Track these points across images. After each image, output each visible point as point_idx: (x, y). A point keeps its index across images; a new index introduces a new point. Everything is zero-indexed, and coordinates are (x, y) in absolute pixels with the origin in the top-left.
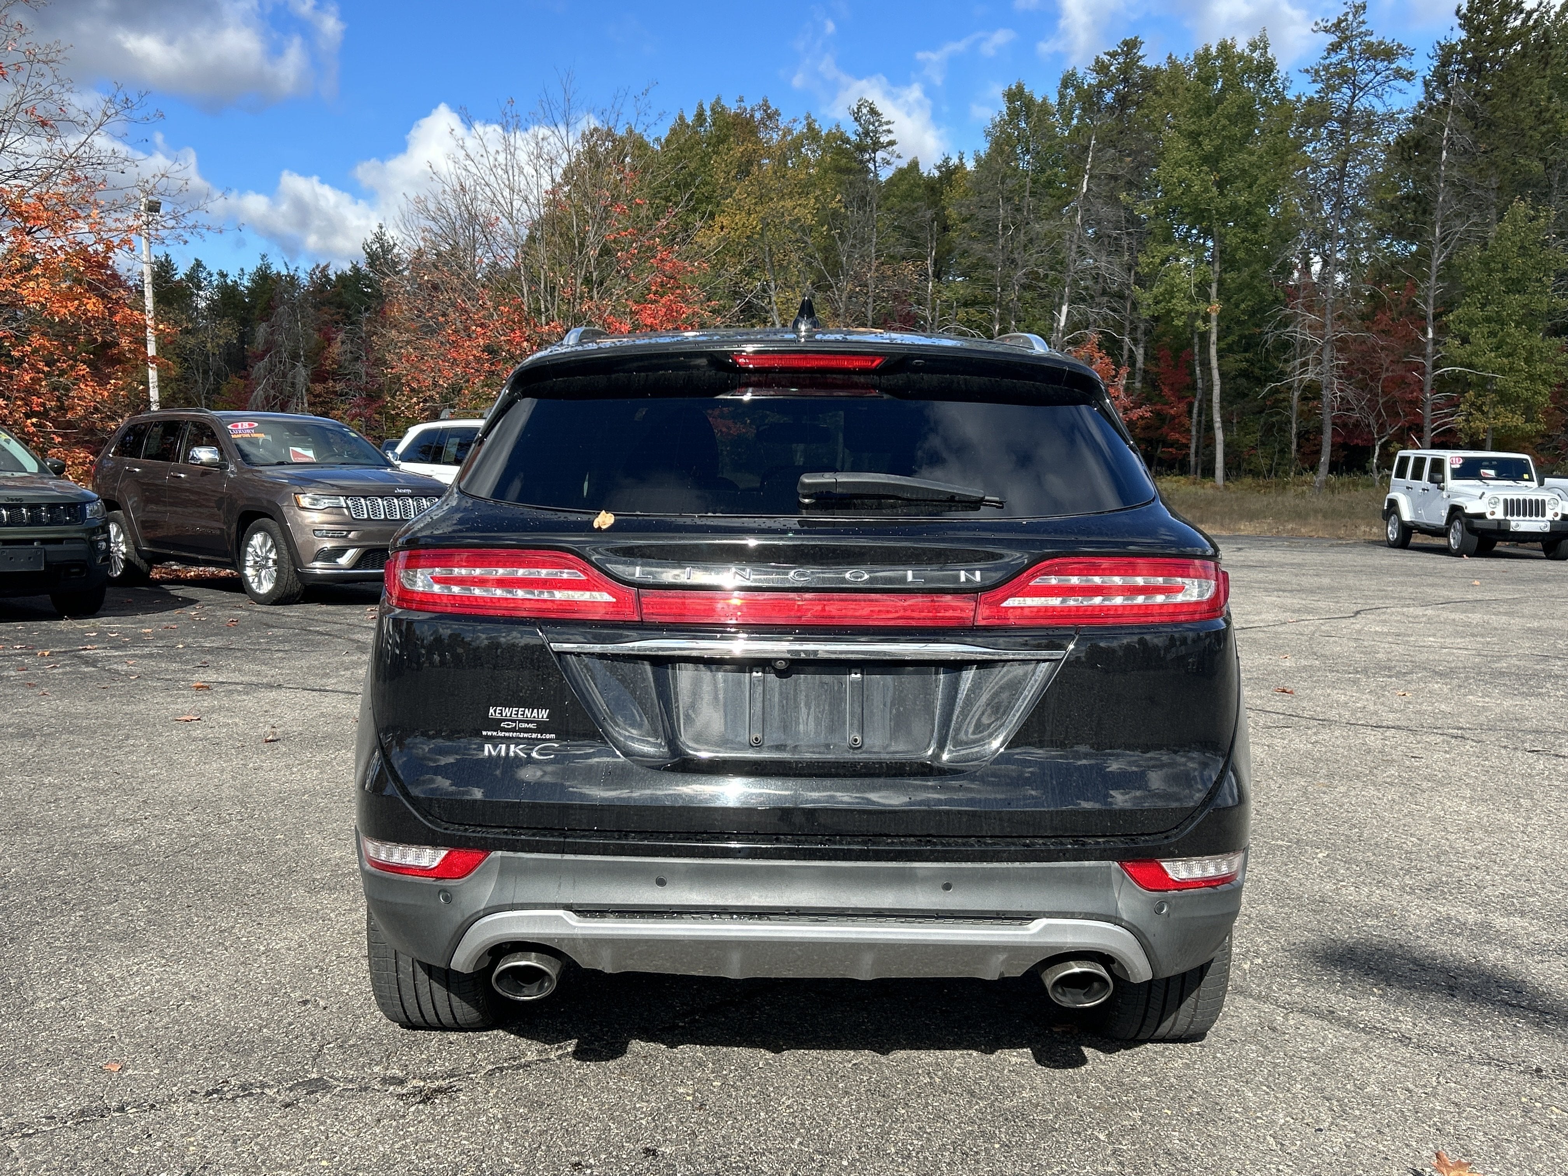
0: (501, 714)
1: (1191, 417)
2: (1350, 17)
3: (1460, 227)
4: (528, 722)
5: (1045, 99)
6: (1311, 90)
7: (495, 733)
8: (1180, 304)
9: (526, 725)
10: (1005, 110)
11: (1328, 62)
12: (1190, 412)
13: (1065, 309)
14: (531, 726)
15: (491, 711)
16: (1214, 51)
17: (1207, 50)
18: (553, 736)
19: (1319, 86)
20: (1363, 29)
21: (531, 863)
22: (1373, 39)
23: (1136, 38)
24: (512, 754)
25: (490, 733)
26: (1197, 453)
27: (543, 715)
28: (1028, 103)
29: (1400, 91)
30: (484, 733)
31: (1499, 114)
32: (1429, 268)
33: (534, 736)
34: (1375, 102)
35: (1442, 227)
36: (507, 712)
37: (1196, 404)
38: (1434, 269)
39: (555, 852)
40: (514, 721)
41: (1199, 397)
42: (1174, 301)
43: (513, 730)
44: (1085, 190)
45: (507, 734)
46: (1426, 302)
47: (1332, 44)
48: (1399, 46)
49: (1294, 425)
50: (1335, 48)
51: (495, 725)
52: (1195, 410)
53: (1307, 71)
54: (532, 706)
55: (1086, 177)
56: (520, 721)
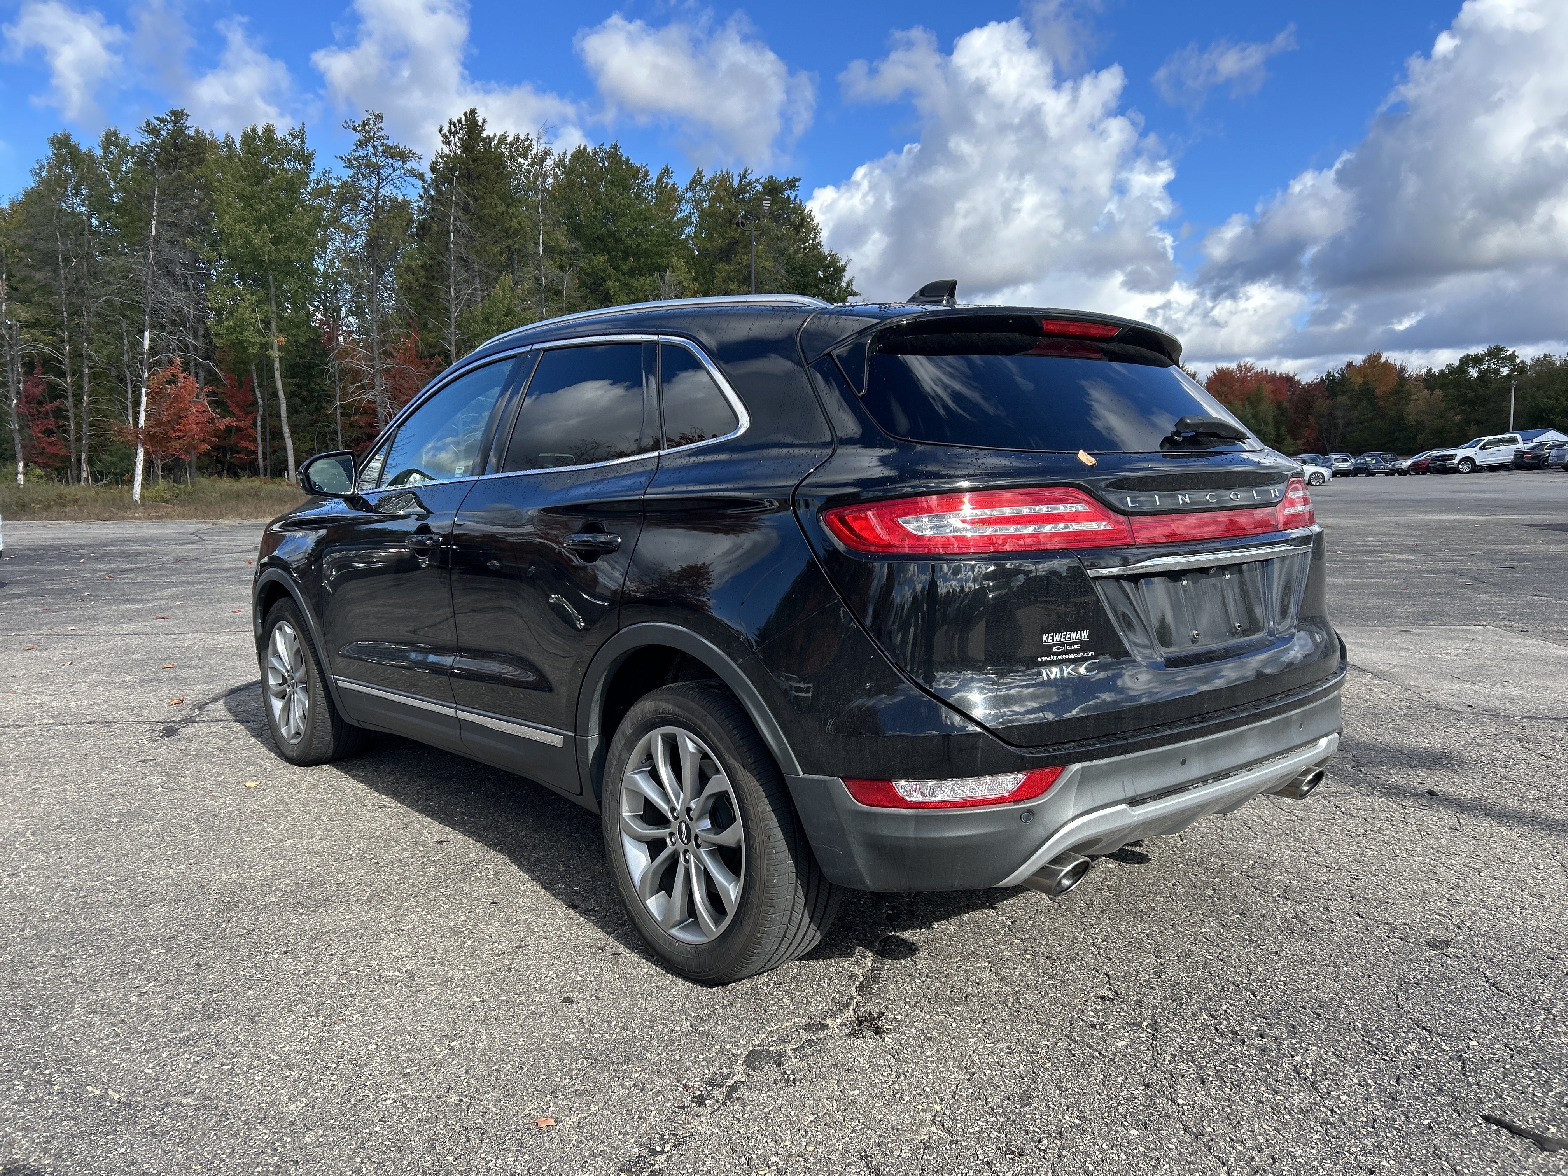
0: (1052, 640)
1: (256, 430)
2: (371, 122)
3: (466, 291)
4: (1073, 644)
5: (91, 150)
6: (346, 174)
7: (1048, 659)
8: (250, 336)
9: (1071, 647)
10: (51, 154)
11: (357, 154)
12: (255, 425)
13: (147, 334)
14: (1076, 647)
15: (1045, 638)
16: (260, 131)
17: (254, 130)
18: (1092, 653)
19: (351, 172)
20: (382, 133)
21: (1104, 768)
22: (390, 143)
23: (183, 110)
24: (1066, 675)
25: (1044, 659)
26: (265, 459)
27: (1085, 634)
28: (74, 152)
29: (413, 185)
30: (1040, 659)
31: (485, 212)
32: (449, 319)
33: (1079, 656)
34: (395, 191)
35: (455, 289)
36: (1057, 637)
37: (259, 419)
38: (453, 321)
39: (1121, 754)
40: (1063, 645)
41: (260, 412)
42: (246, 333)
43: (1063, 653)
44: (154, 234)
45: (1058, 658)
46: (450, 344)
47: (360, 141)
48: (410, 151)
49: (340, 436)
50: (362, 144)
51: (1048, 650)
52: (259, 423)
53: (342, 158)
54: (1075, 629)
55: (154, 222)
56: (1068, 644)
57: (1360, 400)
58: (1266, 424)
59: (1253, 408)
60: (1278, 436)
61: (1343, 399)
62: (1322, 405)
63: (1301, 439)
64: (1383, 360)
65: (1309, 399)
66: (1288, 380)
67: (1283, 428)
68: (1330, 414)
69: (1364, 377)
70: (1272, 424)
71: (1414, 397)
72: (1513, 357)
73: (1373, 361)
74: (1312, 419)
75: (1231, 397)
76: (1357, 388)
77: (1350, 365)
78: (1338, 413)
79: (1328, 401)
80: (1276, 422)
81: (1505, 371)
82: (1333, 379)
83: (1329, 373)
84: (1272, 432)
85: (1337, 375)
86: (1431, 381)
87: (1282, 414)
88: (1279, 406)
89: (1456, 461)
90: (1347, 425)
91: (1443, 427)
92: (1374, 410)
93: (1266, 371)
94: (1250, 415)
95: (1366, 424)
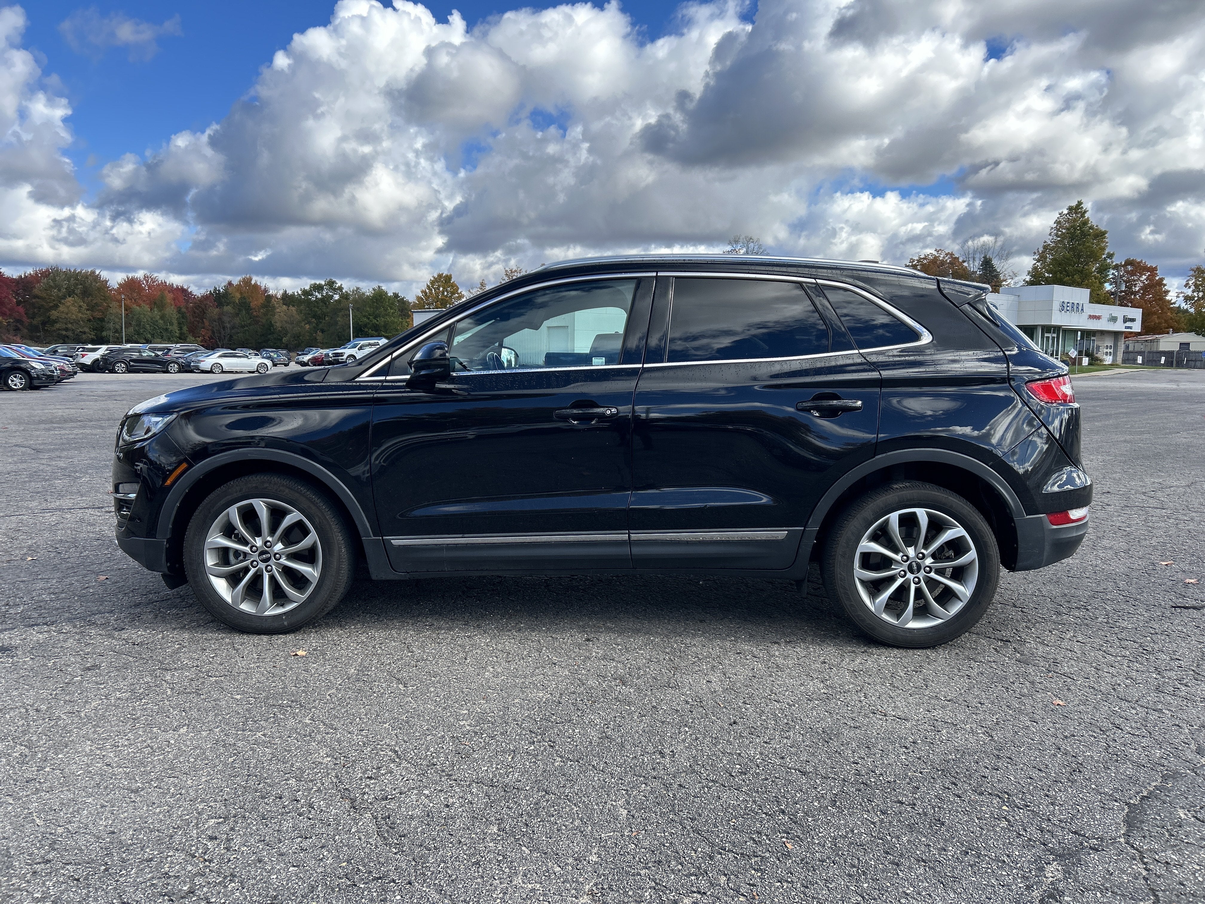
57: (240, 310)
58: (172, 324)
59: (160, 311)
60: (181, 334)
61: (228, 309)
62: (214, 312)
63: (199, 337)
64: (253, 282)
65: (203, 307)
66: (183, 291)
67: (185, 328)
68: (220, 319)
69: (241, 293)
70: (176, 325)
71: (278, 310)
72: (341, 288)
73: (247, 282)
74: (207, 323)
75: (141, 302)
76: (237, 301)
77: (230, 284)
78: (226, 319)
79: (217, 309)
80: (179, 323)
81: (337, 297)
82: (219, 293)
83: (216, 288)
84: (177, 331)
85: (222, 290)
86: (287, 299)
87: (183, 317)
88: (179, 311)
89: (345, 357)
90: (233, 328)
91: (300, 333)
92: (251, 318)
93: (165, 283)
94: (158, 317)
95: (246, 328)
